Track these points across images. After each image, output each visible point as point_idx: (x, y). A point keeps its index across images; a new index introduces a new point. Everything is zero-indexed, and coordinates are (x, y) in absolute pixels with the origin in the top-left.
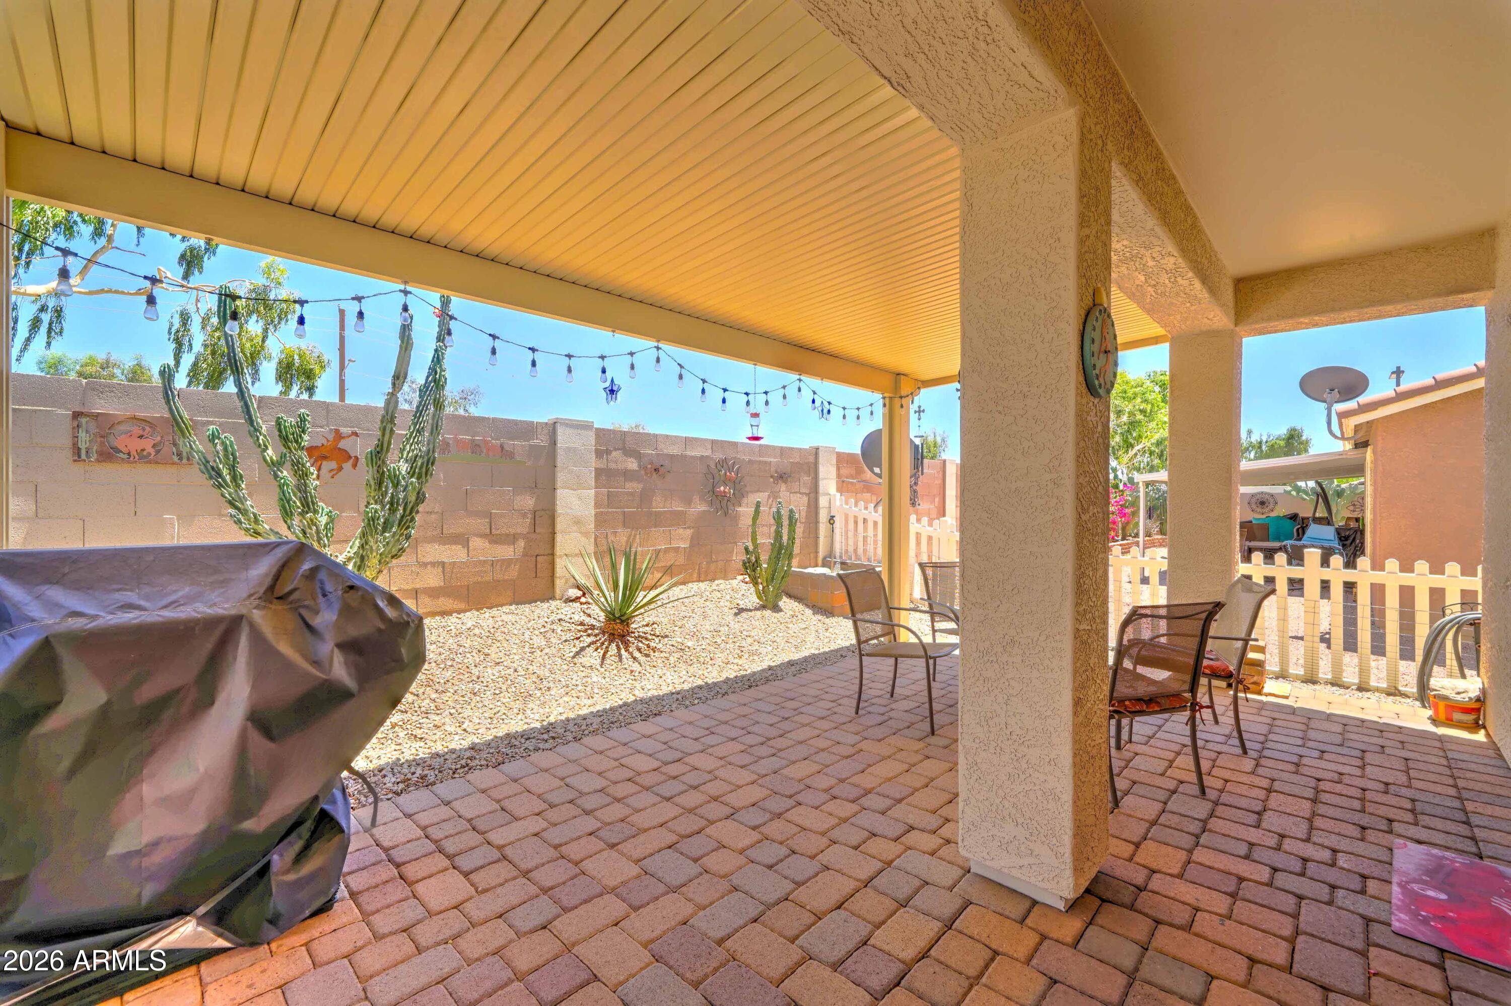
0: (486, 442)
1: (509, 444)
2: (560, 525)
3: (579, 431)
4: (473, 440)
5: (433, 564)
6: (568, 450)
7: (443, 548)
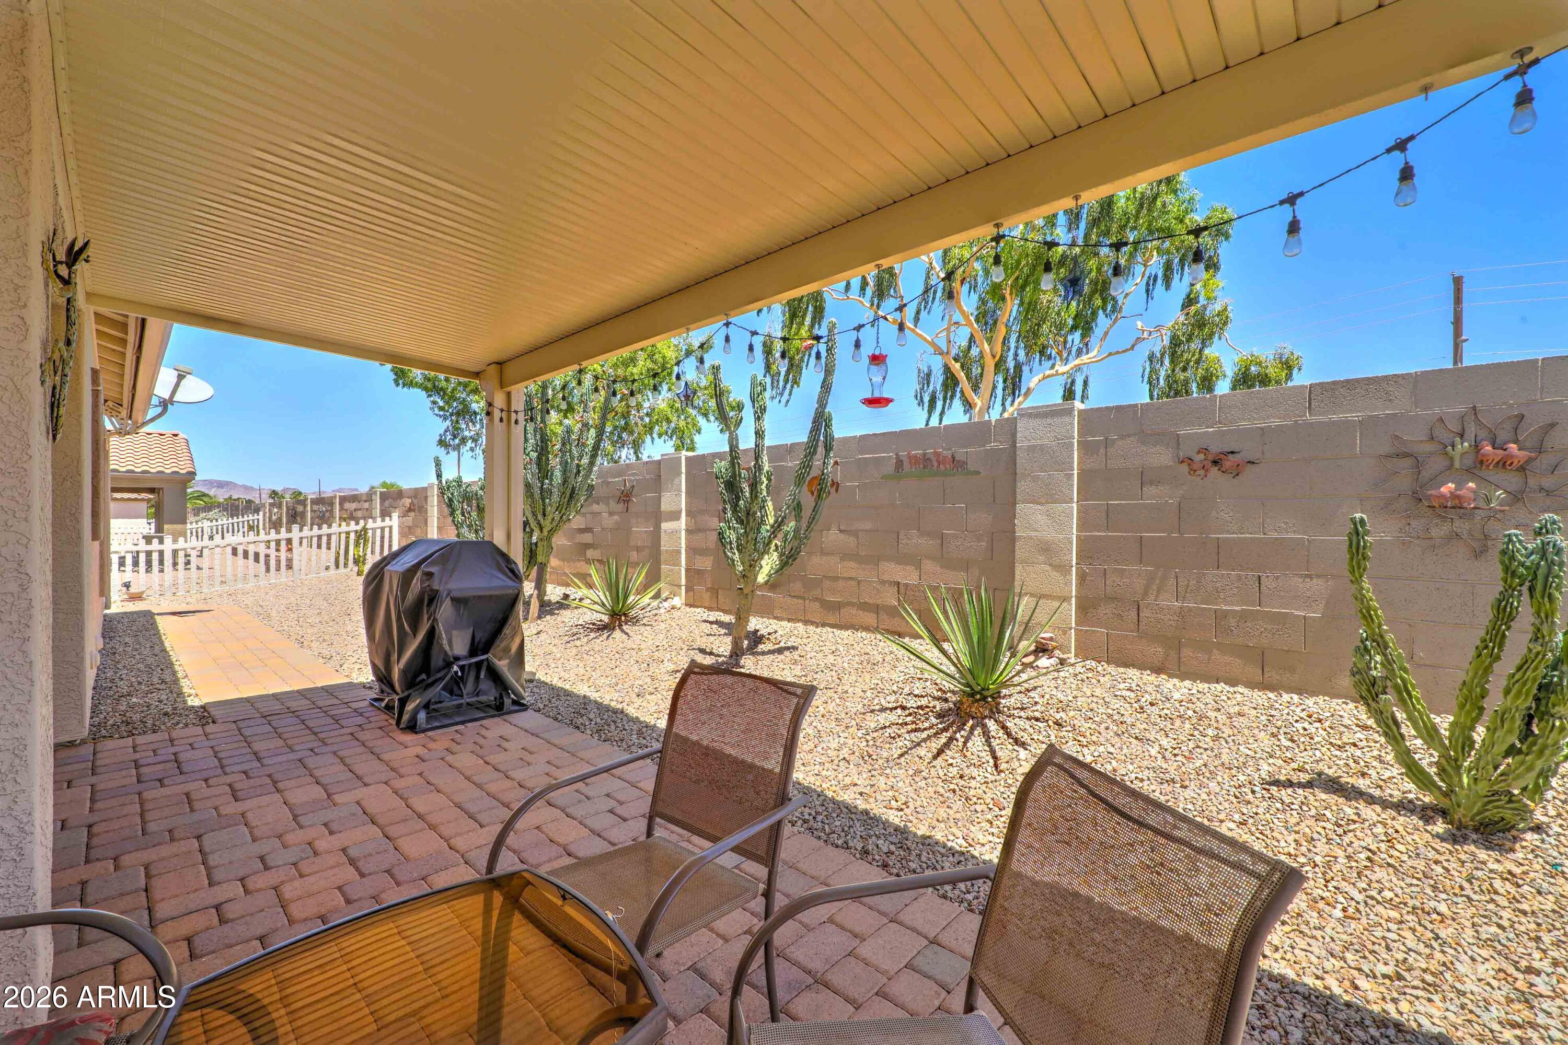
0: (937, 454)
1: (960, 453)
2: (1021, 552)
3: (1049, 420)
4: (925, 454)
5: (890, 583)
6: (1032, 449)
7: (899, 567)
